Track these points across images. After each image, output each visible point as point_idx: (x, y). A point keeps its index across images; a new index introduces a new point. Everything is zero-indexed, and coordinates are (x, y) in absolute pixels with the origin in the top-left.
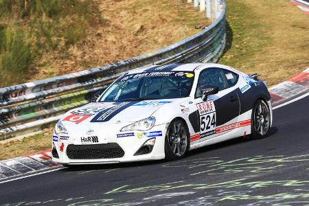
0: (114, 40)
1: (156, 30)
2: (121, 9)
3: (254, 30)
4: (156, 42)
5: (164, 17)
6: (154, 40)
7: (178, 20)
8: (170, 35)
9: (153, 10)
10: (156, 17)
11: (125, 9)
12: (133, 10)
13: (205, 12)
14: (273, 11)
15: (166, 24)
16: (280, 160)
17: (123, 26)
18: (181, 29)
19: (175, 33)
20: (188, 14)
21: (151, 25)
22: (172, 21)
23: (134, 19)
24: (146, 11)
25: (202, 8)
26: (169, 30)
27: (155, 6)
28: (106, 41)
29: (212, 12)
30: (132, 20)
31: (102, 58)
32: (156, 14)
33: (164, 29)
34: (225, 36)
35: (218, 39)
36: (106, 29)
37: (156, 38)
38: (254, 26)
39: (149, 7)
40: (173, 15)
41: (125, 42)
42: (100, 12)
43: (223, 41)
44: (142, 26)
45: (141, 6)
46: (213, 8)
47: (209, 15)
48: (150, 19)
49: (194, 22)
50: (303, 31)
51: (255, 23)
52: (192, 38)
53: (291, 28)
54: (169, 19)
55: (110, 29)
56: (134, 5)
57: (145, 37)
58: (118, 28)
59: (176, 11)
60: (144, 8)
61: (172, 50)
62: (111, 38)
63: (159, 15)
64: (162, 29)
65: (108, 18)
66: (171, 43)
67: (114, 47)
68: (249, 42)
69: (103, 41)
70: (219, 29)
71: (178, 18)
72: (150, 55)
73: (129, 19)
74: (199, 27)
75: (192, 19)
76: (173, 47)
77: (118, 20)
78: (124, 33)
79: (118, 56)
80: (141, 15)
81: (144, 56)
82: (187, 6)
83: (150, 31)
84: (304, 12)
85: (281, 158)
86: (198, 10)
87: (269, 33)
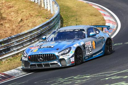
0: (9, 26)
1: (28, 21)
2: (11, 12)
3: (73, 18)
4: (28, 26)
5: (32, 14)
6: (27, 25)
7: (38, 15)
8: (35, 22)
9: (26, 11)
10: (28, 14)
11: (13, 12)
12: (17, 12)
13: (50, 11)
14: (81, 9)
15: (33, 17)
16: (88, 77)
17: (13, 19)
18: (40, 19)
19: (37, 21)
20: (42, 12)
21: (26, 18)
22: (35, 16)
23: (17, 16)
24: (23, 12)
25: (49, 9)
26: (34, 20)
27: (27, 10)
28: (5, 27)
29: (53, 11)
30: (17, 17)
31: (4, 35)
32: (28, 13)
33: (32, 20)
34: (60, 22)
35: (57, 23)
36: (5, 21)
37: (28, 24)
38: (73, 16)
39: (24, 10)
40: (36, 13)
41: (14, 27)
42: (1, 14)
43: (59, 24)
44: (21, 19)
45: (20, 10)
46: (54, 9)
47: (52, 12)
48: (25, 15)
49: (46, 16)
50: (96, 17)
51: (74, 14)
52: (45, 23)
53: (90, 16)
54: (34, 15)
55: (7, 21)
56: (17, 9)
57: (23, 24)
58: (10, 20)
59: (37, 11)
60: (22, 11)
61: (36, 29)
62: (7, 25)
63: (29, 13)
64: (31, 20)
65: (5, 16)
66: (35, 26)
67: (9, 29)
68: (71, 24)
69: (3, 27)
70: (57, 18)
71: (38, 14)
72: (26, 32)
73: (15, 16)
74: (48, 18)
75: (44, 14)
76: (36, 28)
77: (10, 17)
78: (13, 23)
79: (11, 33)
80: (21, 14)
81: (23, 33)
82: (42, 9)
83: (25, 21)
84: (96, 8)
85: (89, 75)
86: (47, 10)
87: (80, 19)
